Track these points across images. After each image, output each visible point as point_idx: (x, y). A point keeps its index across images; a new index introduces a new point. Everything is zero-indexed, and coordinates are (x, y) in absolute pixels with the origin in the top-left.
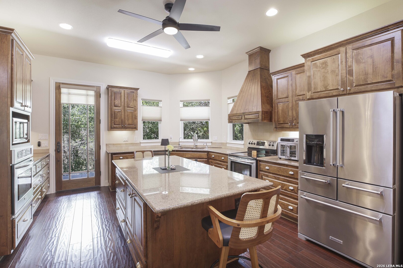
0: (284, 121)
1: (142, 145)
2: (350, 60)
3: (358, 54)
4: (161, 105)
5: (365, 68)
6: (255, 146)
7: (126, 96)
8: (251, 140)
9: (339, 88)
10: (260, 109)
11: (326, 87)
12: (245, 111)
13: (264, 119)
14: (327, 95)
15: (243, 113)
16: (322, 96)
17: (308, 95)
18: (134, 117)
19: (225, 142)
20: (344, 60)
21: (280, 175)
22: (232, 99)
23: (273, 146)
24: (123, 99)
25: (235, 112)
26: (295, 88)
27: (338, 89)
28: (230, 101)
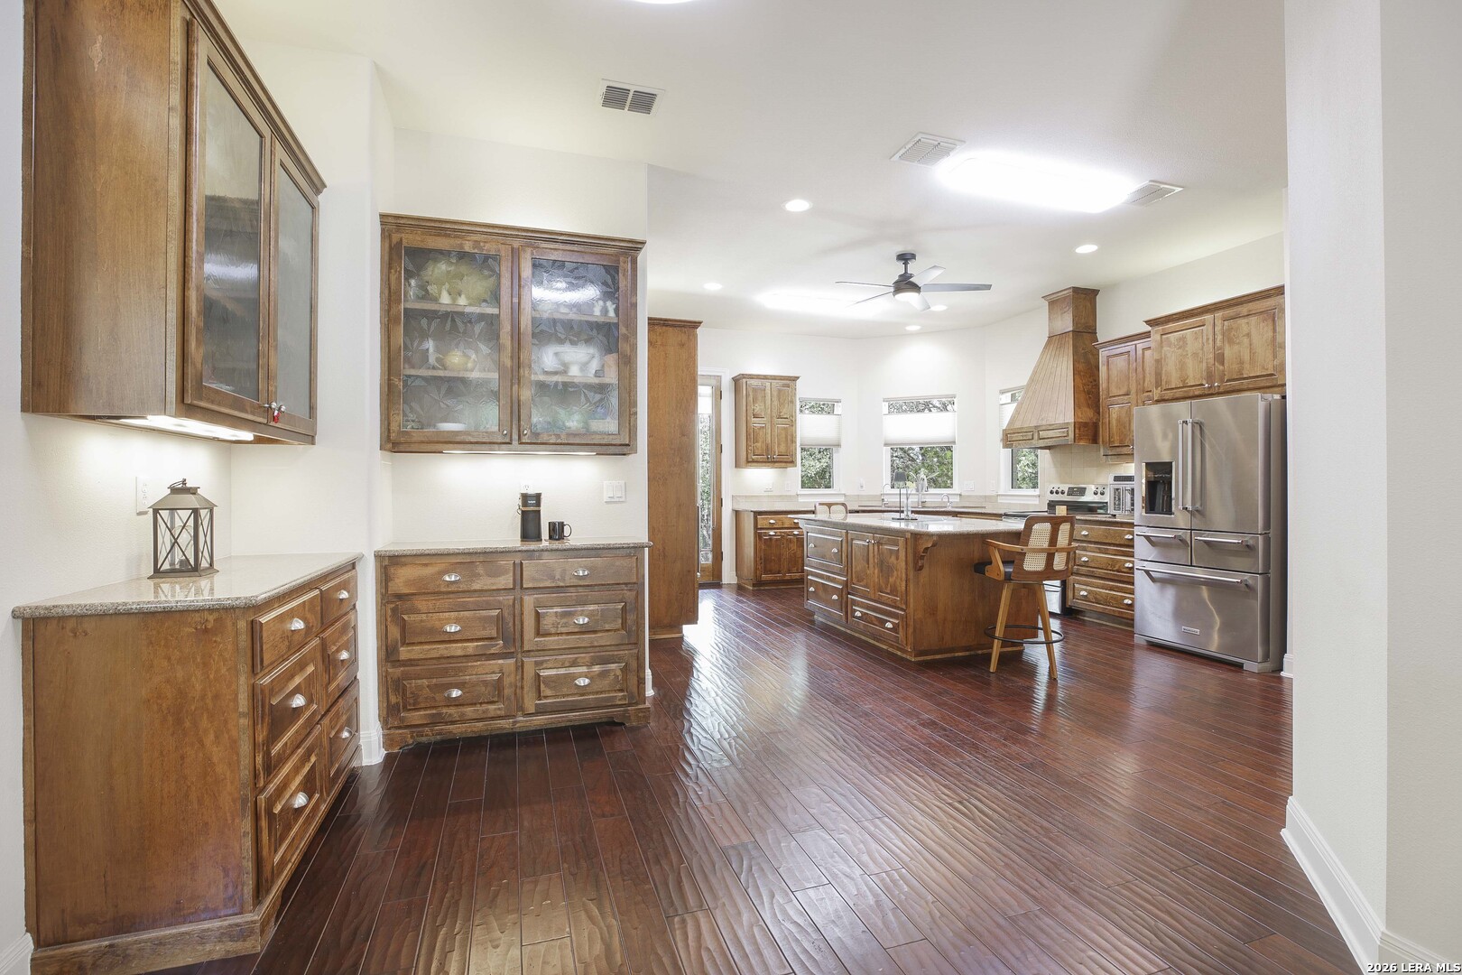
0: (1121, 441)
1: (801, 500)
2: (1219, 337)
3: (1230, 329)
4: (838, 410)
5: (1240, 352)
6: (1066, 498)
7: (775, 394)
8: (1056, 486)
9: (1204, 383)
10: (1070, 418)
11: (1184, 381)
12: (1040, 423)
13: (1080, 439)
14: (1186, 395)
15: (1036, 427)
16: (1178, 395)
17: (1156, 394)
18: (789, 437)
19: (994, 493)
20: (1211, 337)
21: (1110, 544)
22: (1009, 394)
23: (1102, 494)
24: (768, 402)
25: (1018, 425)
26: (1141, 376)
27: (1202, 385)
28: (1006, 398)
